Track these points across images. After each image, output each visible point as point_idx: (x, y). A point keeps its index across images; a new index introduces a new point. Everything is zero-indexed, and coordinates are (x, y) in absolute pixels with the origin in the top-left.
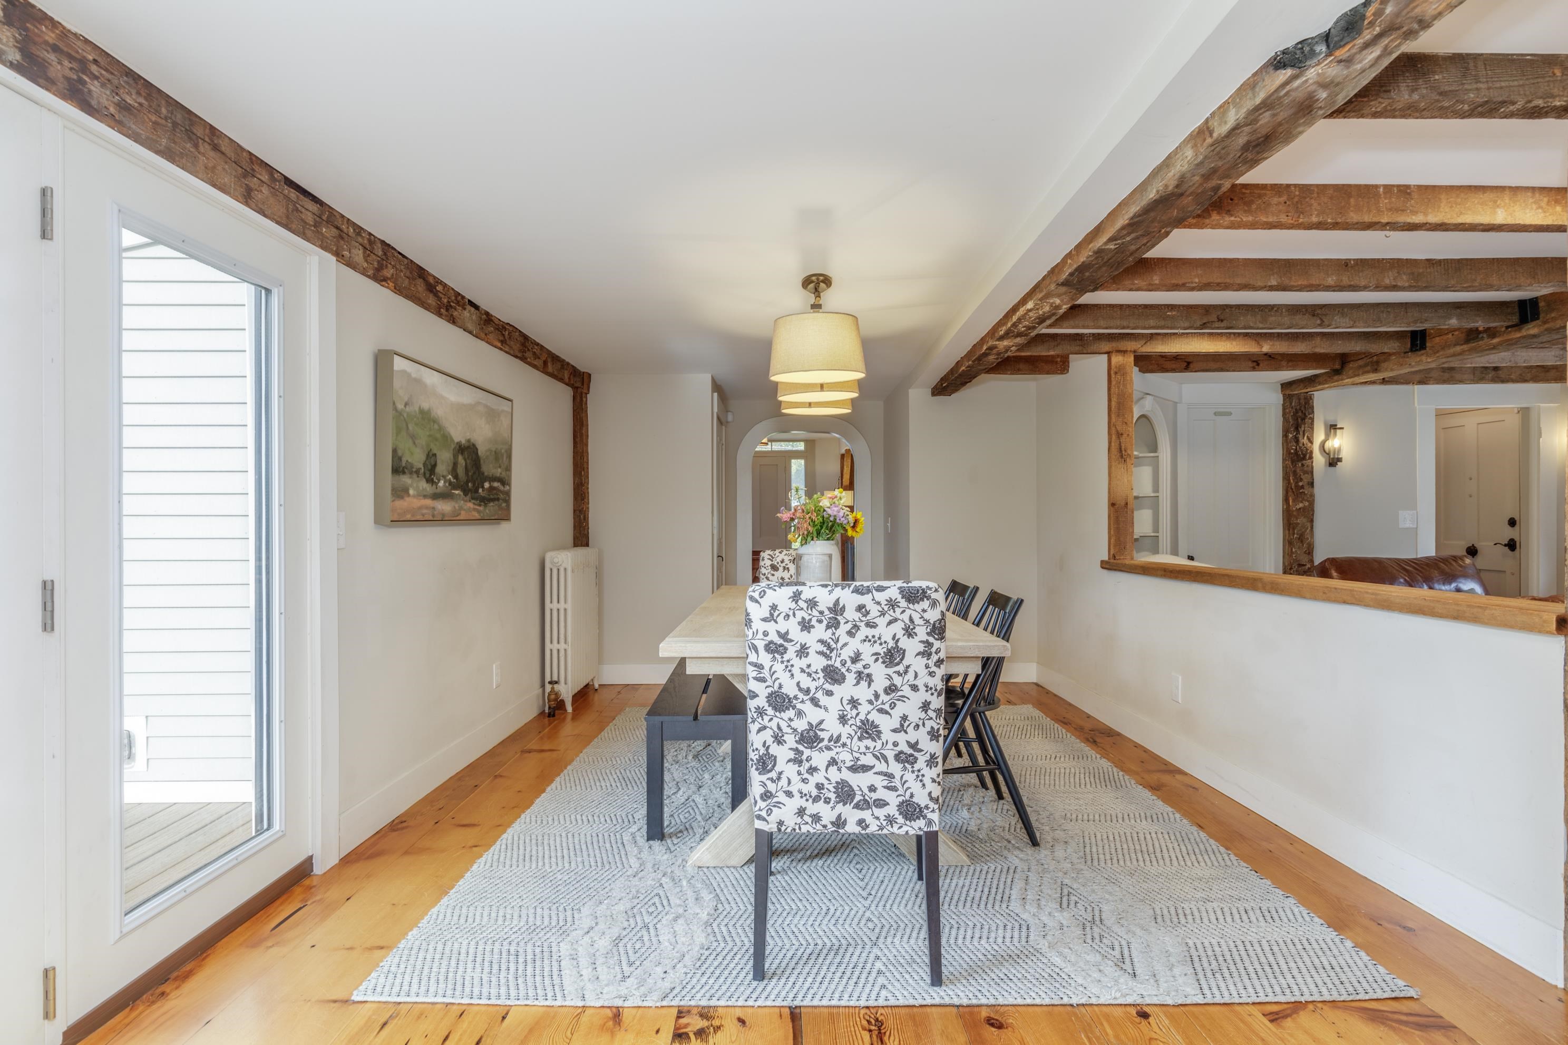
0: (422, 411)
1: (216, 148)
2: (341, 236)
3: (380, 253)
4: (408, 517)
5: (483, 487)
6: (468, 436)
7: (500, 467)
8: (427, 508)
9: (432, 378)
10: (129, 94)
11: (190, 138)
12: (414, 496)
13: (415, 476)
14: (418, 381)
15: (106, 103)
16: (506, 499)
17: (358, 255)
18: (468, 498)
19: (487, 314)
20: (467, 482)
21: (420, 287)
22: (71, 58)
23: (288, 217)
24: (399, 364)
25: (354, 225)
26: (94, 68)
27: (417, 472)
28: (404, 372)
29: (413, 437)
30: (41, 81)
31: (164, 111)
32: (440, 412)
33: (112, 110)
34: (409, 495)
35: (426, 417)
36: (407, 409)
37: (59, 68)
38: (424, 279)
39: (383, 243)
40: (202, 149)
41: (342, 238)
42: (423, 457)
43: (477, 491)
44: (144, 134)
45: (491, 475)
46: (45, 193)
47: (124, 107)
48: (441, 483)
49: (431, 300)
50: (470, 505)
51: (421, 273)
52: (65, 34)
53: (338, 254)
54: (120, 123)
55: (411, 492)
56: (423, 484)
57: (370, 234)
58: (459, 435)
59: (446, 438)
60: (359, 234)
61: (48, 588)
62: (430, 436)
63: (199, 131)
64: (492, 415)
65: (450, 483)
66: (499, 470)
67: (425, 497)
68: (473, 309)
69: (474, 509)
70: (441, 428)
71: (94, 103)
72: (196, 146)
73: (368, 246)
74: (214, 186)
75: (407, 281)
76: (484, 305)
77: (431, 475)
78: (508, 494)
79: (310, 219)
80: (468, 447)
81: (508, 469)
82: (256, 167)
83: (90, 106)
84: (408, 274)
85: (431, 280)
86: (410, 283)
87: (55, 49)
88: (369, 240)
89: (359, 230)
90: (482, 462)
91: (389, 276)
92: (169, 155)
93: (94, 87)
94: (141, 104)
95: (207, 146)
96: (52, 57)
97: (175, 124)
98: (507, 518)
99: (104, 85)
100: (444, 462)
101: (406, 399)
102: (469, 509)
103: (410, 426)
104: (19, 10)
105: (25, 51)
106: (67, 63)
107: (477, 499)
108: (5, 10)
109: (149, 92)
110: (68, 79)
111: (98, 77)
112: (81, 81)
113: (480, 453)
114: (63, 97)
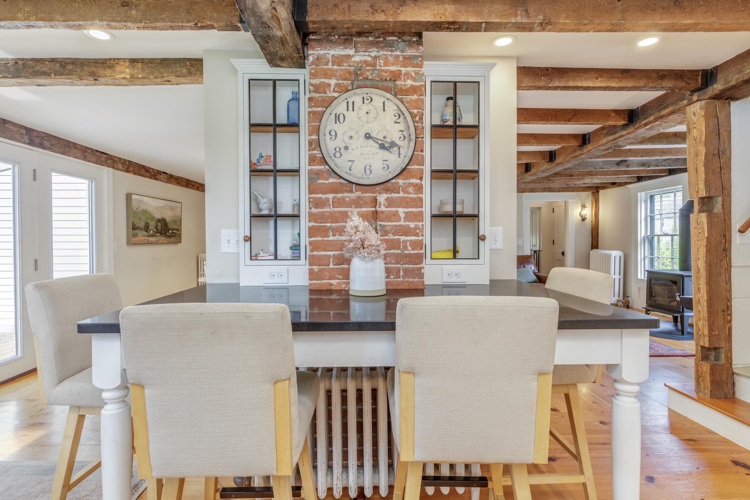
0: (143, 210)
1: (76, 148)
2: (114, 161)
3: (128, 164)
4: (138, 243)
5: (169, 232)
6: (162, 216)
7: (176, 225)
8: (145, 240)
9: (146, 199)
10: (53, 141)
11: (69, 148)
12: (140, 236)
13: (141, 230)
14: (142, 201)
15: (48, 145)
16: (180, 235)
17: (120, 166)
18: (162, 236)
19: (171, 175)
20: (162, 231)
21: (143, 171)
22: (40, 137)
23: (97, 161)
24: (134, 197)
25: (118, 158)
26: (45, 138)
27: (142, 229)
28: (136, 199)
29: (140, 219)
30: (33, 145)
31: (62, 142)
32: (150, 209)
33: (49, 146)
34: (138, 236)
35: (145, 212)
36: (138, 210)
37: (37, 141)
38: (144, 169)
39: (129, 161)
40: (72, 149)
41: (114, 162)
42: (144, 224)
43: (166, 234)
44: (57, 150)
45: (172, 228)
46: (34, 170)
47: (52, 145)
48: (151, 232)
49: (148, 174)
50: (164, 238)
51: (143, 167)
52: (39, 132)
53: (113, 168)
54: (51, 149)
55: (139, 235)
56: (144, 232)
57: (124, 159)
58: (158, 216)
59: (153, 218)
60: (120, 160)
61: (36, 261)
62: (146, 217)
63: (71, 145)
64: (172, 208)
65: (155, 232)
66: (176, 226)
67: (145, 236)
68: (165, 174)
69: (165, 240)
70: (150, 215)
71: (45, 146)
72: (70, 149)
73: (123, 163)
74: (75, 158)
75: (138, 170)
76: (169, 172)
77: (147, 229)
78: (180, 234)
79: (104, 159)
80: (162, 220)
81: (180, 225)
82: (87, 150)
83: (44, 147)
84: (138, 168)
85: (147, 168)
86: (139, 171)
87: (36, 137)
88: (124, 161)
89: (120, 159)
90: (168, 224)
91: (131, 170)
92: (63, 153)
93: (45, 142)
94: (56, 143)
95: (73, 148)
96: (36, 139)
97: (65, 145)
98: (181, 243)
99: (47, 141)
100: (152, 225)
101: (137, 207)
102: (163, 240)
103: (139, 215)
104: (29, 131)
105: (30, 140)
106: (39, 139)
107: (166, 236)
108: (26, 132)
109: (58, 139)
110: (39, 143)
111: (46, 140)
112: (42, 142)
113: (167, 221)
114: (38, 147)
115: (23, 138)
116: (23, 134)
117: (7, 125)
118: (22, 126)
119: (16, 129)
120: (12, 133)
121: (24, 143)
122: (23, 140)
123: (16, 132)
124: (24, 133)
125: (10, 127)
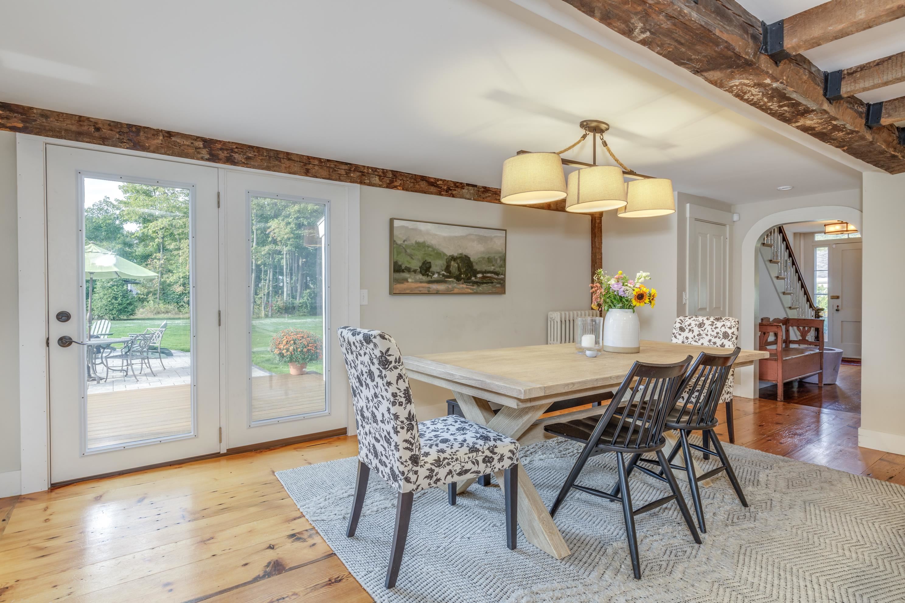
0: (418, 243)
1: (289, 159)
2: (363, 174)
3: (391, 176)
4: (408, 291)
5: (475, 276)
6: (460, 251)
7: (493, 266)
8: (423, 287)
9: (422, 227)
10: (250, 153)
11: (277, 160)
12: (412, 282)
13: (413, 273)
14: (415, 230)
15: (241, 159)
16: (502, 283)
17: (376, 180)
18: (461, 282)
19: (485, 188)
20: (460, 274)
21: (423, 184)
22: (227, 150)
23: (330, 175)
24: (398, 223)
25: (372, 168)
26: (236, 150)
27: (415, 271)
28: (403, 227)
29: (411, 256)
30: (217, 161)
31: (265, 154)
32: (433, 242)
33: (243, 161)
34: (408, 282)
35: (421, 246)
36: (406, 243)
37: (223, 155)
38: (426, 181)
39: (392, 171)
40: (283, 161)
41: (364, 175)
42: (420, 264)
43: (470, 278)
44: (256, 164)
45: (484, 270)
46: (218, 194)
47: (248, 158)
48: (436, 276)
49: (432, 189)
50: (464, 286)
51: (423, 178)
52: (224, 143)
53: (362, 183)
54: (247, 164)
55: (410, 280)
56: (420, 276)
57: (383, 169)
58: (451, 251)
59: (439, 254)
60: (376, 171)
62: (425, 254)
63: (281, 156)
64: (482, 239)
65: (443, 275)
66: (493, 268)
67: (421, 282)
68: (470, 188)
69: (467, 288)
70: (434, 250)
71: (236, 161)
72: (280, 161)
73: (382, 175)
74: (290, 173)
75: (412, 184)
76: (480, 184)
77: (426, 272)
78: (504, 280)
79: (343, 172)
80: (460, 258)
81: (504, 265)
82: (311, 160)
83: (234, 162)
84: (412, 181)
85: (432, 180)
86: (414, 185)
87: (221, 149)
88: (383, 173)
89: (375, 170)
90: (474, 264)
91: (398, 184)
92: (268, 168)
93: (236, 156)
94: (255, 155)
95: (285, 160)
96: (220, 152)
97: (270, 157)
98: (504, 293)
99: (240, 154)
100: (438, 266)
101: (404, 238)
102: (463, 288)
103: (408, 251)
104: (208, 143)
105: (210, 154)
106: (226, 152)
107: (469, 283)
108: (203, 144)
109: (259, 150)
110: (226, 157)
111: (237, 152)
112: (231, 156)
113: (472, 259)
114: (224, 163)
115: (199, 153)
116: (200, 148)
117: (173, 139)
118: (198, 137)
119: (187, 143)
120: (182, 148)
121: (202, 159)
122: (199, 156)
123: (188, 146)
124: (202, 146)
125: (178, 141)
